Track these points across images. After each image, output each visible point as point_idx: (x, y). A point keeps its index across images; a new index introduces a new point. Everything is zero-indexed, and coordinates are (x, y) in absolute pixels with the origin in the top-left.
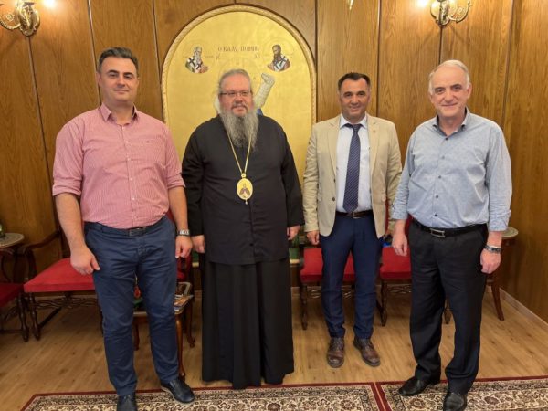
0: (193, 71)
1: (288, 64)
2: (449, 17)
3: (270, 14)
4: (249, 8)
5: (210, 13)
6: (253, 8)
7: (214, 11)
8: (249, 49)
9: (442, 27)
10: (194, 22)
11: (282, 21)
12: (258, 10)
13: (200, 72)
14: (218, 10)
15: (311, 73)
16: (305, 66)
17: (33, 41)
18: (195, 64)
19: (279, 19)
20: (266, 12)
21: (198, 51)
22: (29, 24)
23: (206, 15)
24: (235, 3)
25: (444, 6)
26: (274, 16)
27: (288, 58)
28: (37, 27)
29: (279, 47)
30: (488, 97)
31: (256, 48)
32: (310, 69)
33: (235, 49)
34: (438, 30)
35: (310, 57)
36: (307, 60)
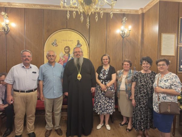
0: (54, 46)
1: (81, 46)
2: (125, 35)
3: (77, 32)
4: (71, 30)
5: (60, 30)
6: (72, 30)
7: (61, 30)
8: (70, 41)
9: (123, 38)
10: (55, 32)
11: (80, 34)
12: (73, 30)
13: (56, 46)
14: (62, 30)
15: (88, 48)
16: (86, 46)
17: (7, 35)
18: (55, 44)
19: (79, 33)
20: (75, 31)
21: (55, 40)
22: (6, 30)
23: (58, 31)
24: (67, 28)
25: (123, 33)
26: (78, 33)
27: (81, 44)
28: (9, 31)
29: (79, 41)
31: (72, 41)
32: (87, 47)
33: (66, 41)
34: (122, 39)
35: (87, 44)
36: (87, 45)
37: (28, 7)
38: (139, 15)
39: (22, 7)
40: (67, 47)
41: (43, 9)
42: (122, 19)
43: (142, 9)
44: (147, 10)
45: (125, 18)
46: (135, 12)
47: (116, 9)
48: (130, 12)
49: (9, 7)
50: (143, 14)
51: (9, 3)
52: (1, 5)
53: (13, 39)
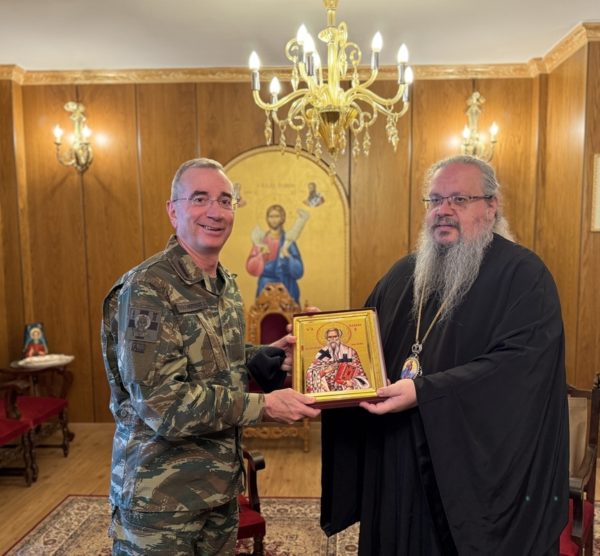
1: (323, 200)
5: (250, 153)
7: (253, 151)
8: (287, 186)
13: (239, 206)
14: (257, 150)
16: (339, 202)
17: (85, 175)
19: (313, 158)
20: (303, 153)
21: (237, 187)
22: (83, 161)
24: (273, 144)
26: (310, 157)
27: (323, 195)
28: (90, 163)
29: (314, 185)
31: (293, 186)
32: (343, 206)
33: (273, 186)
35: (343, 194)
36: (341, 197)
37: (147, 80)
38: (529, 81)
39: (126, 82)
40: (274, 207)
41: (196, 84)
42: (468, 96)
43: (538, 60)
44: (556, 64)
45: (476, 95)
46: (515, 70)
47: (444, 67)
48: (497, 73)
49: (88, 82)
50: (544, 79)
51: (89, 71)
52: (63, 78)
53: (104, 187)
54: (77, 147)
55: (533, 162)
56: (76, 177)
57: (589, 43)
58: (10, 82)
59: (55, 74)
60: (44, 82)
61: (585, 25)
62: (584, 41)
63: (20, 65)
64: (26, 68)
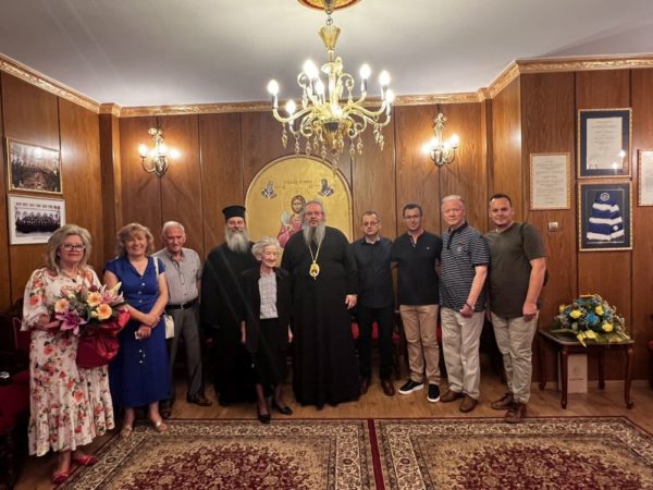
0: (267, 196)
1: (332, 192)
2: (444, 160)
3: (319, 160)
6: (308, 156)
7: (282, 158)
8: (305, 182)
9: (440, 166)
10: (268, 165)
11: (328, 163)
13: (271, 198)
14: (284, 157)
15: (348, 198)
16: (344, 193)
17: (163, 179)
18: (269, 192)
20: (317, 158)
21: (270, 184)
22: (161, 169)
23: (277, 160)
25: (438, 153)
26: (323, 161)
27: (332, 187)
28: (166, 170)
29: (326, 181)
30: (478, 214)
31: (310, 182)
32: (348, 195)
33: (296, 182)
34: (436, 168)
35: (347, 187)
36: (345, 189)
37: (206, 112)
38: (478, 105)
39: (192, 113)
40: (297, 197)
41: (240, 113)
42: (435, 116)
43: (483, 90)
44: (497, 91)
45: (441, 115)
46: (468, 97)
47: (417, 96)
48: (455, 99)
49: (165, 114)
50: (489, 103)
51: (166, 106)
52: (148, 112)
53: (175, 187)
54: (157, 159)
55: (484, 162)
56: (156, 180)
57: (521, 75)
58: (110, 115)
59: (143, 109)
60: (134, 115)
61: (518, 62)
62: (518, 73)
63: (117, 103)
64: (121, 105)
